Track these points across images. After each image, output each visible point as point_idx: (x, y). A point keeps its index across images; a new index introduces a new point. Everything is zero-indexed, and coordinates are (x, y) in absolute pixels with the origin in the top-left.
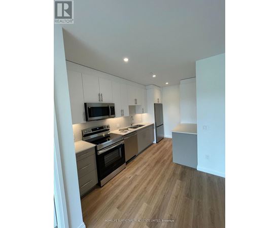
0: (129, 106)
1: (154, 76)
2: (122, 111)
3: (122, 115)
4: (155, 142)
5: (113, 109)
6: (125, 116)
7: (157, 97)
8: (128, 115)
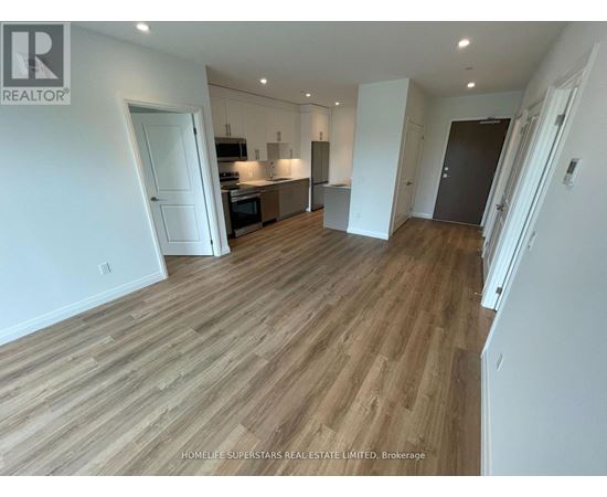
0: (268, 144)
1: (308, 95)
2: (257, 151)
3: (257, 158)
4: (309, 210)
5: (244, 147)
6: (261, 159)
7: (319, 127)
8: (266, 159)
